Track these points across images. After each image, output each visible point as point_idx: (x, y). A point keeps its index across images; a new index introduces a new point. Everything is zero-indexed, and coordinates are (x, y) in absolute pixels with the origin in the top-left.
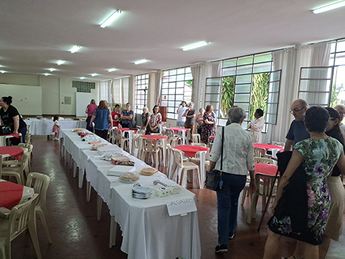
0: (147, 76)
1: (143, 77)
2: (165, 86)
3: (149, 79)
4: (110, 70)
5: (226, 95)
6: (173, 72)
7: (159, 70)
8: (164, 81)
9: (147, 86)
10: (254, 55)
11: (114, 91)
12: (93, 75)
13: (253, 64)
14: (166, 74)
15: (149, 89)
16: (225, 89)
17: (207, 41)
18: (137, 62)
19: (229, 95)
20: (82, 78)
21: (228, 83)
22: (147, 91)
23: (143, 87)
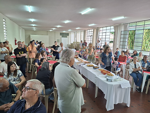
0: (92, 30)
1: (90, 31)
2: (101, 34)
3: (93, 32)
4: (77, 29)
5: (130, 38)
6: (105, 28)
7: (98, 28)
8: (100, 32)
9: (92, 34)
10: (145, 21)
11: (77, 37)
12: (69, 30)
13: (144, 25)
14: (101, 29)
15: (93, 36)
16: (129, 36)
17: (125, 17)
18: (90, 25)
19: (131, 38)
20: (64, 32)
21: (131, 33)
22: (92, 37)
23: (90, 35)
